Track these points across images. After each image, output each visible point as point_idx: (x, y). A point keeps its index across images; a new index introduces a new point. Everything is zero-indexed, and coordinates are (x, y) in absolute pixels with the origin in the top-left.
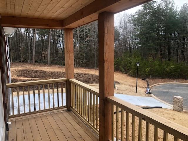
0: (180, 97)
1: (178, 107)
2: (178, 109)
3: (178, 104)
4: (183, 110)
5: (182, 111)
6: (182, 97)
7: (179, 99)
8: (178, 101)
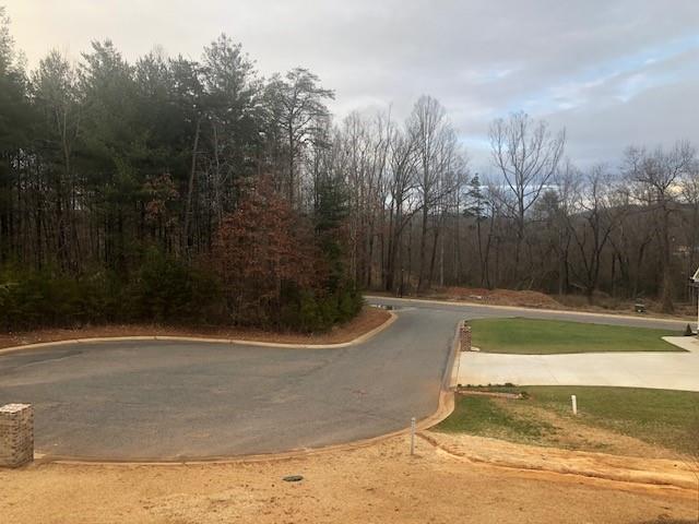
0: (20, 407)
1: (13, 451)
2: (13, 458)
3: (11, 436)
4: (36, 456)
5: (33, 460)
6: (26, 406)
7: (16, 414)
8: (12, 423)
